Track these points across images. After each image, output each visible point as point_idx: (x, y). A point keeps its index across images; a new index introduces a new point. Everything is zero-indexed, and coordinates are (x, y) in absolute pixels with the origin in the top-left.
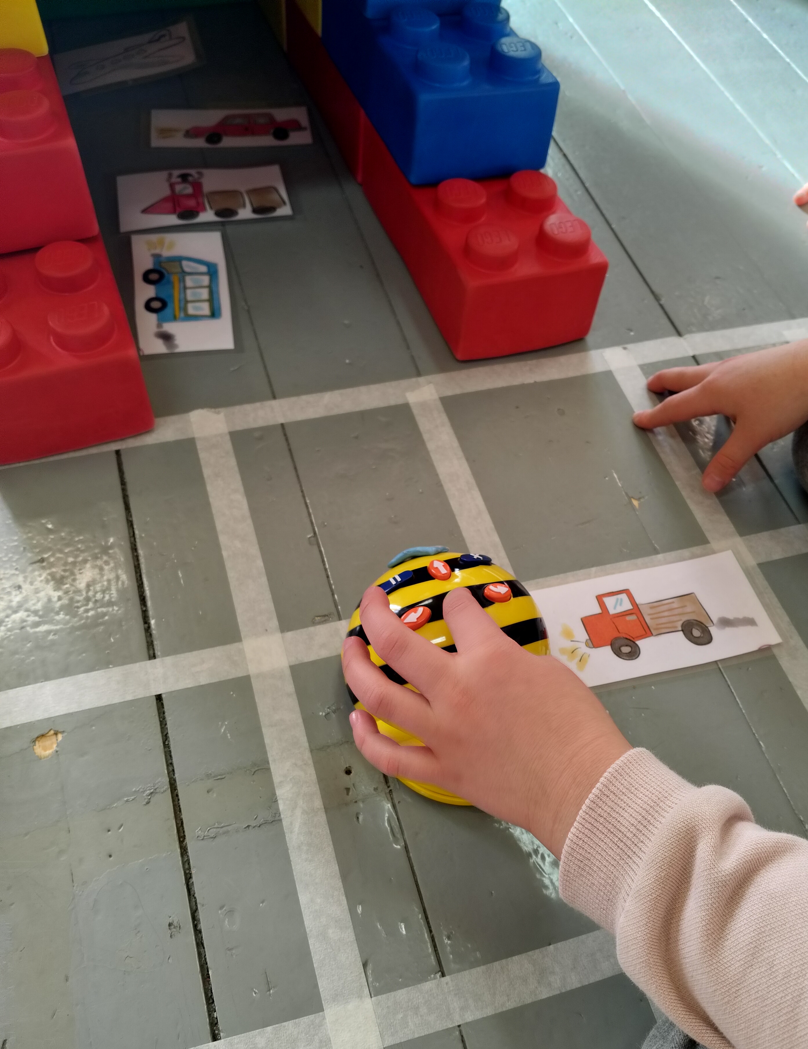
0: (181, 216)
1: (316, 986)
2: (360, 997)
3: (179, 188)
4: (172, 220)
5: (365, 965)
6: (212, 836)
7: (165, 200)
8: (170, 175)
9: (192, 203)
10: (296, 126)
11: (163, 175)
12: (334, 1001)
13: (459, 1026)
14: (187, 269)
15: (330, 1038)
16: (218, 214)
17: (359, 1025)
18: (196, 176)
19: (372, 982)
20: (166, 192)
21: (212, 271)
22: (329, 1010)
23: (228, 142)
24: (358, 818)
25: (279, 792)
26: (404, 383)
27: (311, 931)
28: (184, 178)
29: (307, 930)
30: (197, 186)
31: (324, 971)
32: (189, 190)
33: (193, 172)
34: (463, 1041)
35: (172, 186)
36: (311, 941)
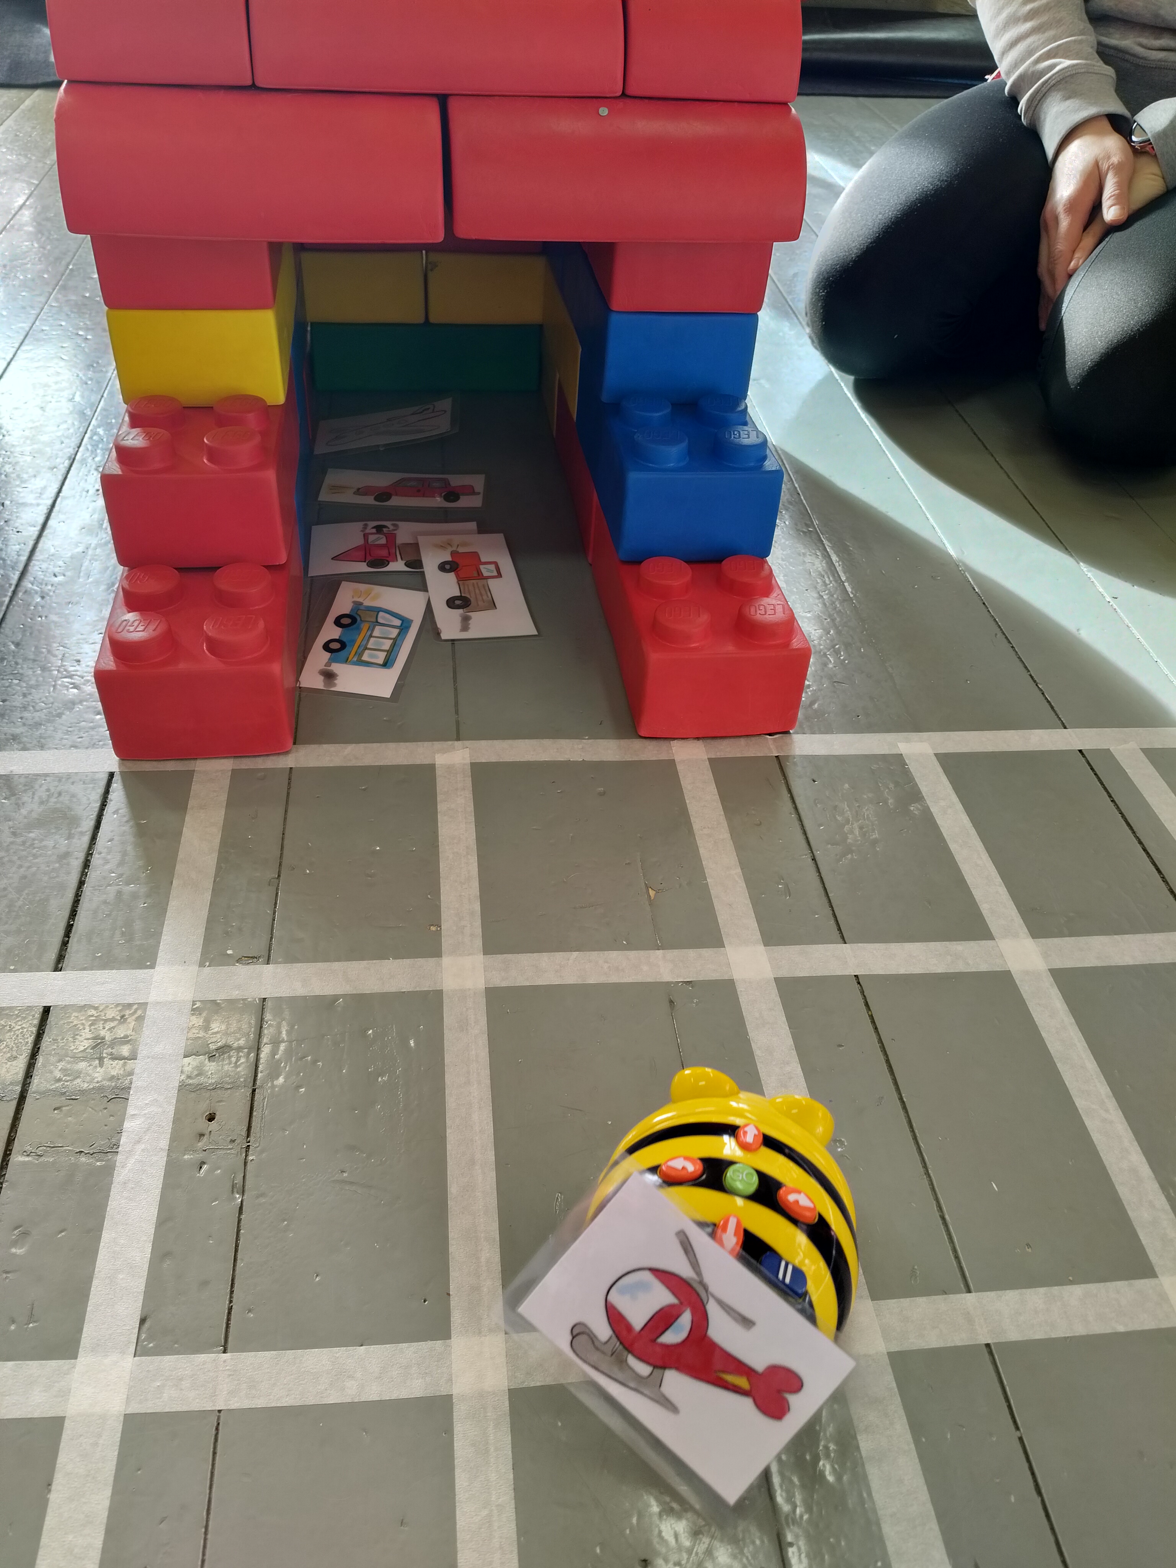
0: (370, 565)
1: (80, 1331)
2: (123, 1353)
3: (371, 538)
4: (362, 567)
5: (143, 1321)
6: (39, 1154)
7: (357, 548)
8: (366, 525)
9: (384, 553)
10: (470, 491)
11: (360, 525)
12: (92, 1351)
13: (220, 1411)
14: (380, 620)
15: (71, 1389)
16: (407, 565)
17: (109, 1383)
18: (391, 528)
19: (144, 1341)
20: (360, 541)
21: (405, 625)
22: (83, 1359)
23: (395, 501)
24: (201, 1167)
25: (127, 1125)
26: (437, 745)
27: (100, 1272)
28: (379, 529)
29: (96, 1270)
30: (391, 538)
31: (95, 1317)
32: (383, 541)
33: (388, 524)
34: (217, 1429)
35: (366, 536)
36: (95, 1282)
